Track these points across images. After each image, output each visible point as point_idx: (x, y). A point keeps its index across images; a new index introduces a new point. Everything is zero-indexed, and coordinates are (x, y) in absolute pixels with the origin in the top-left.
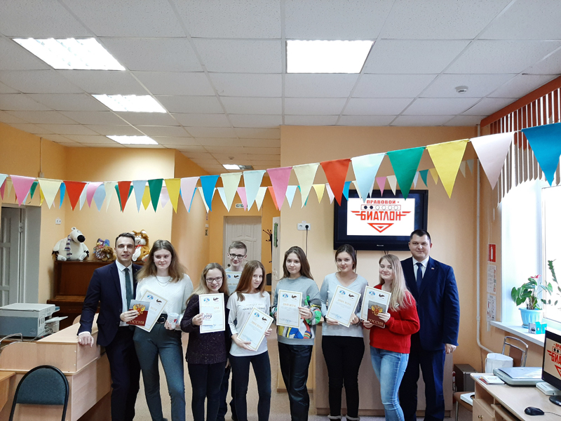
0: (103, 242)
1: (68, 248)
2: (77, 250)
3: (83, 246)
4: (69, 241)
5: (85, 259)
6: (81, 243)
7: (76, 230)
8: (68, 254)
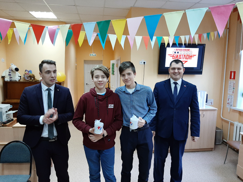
0: (28, 71)
1: (10, 75)
2: (15, 76)
3: (18, 74)
4: (10, 71)
5: (19, 80)
6: (17, 72)
7: (13, 65)
8: (10, 78)
